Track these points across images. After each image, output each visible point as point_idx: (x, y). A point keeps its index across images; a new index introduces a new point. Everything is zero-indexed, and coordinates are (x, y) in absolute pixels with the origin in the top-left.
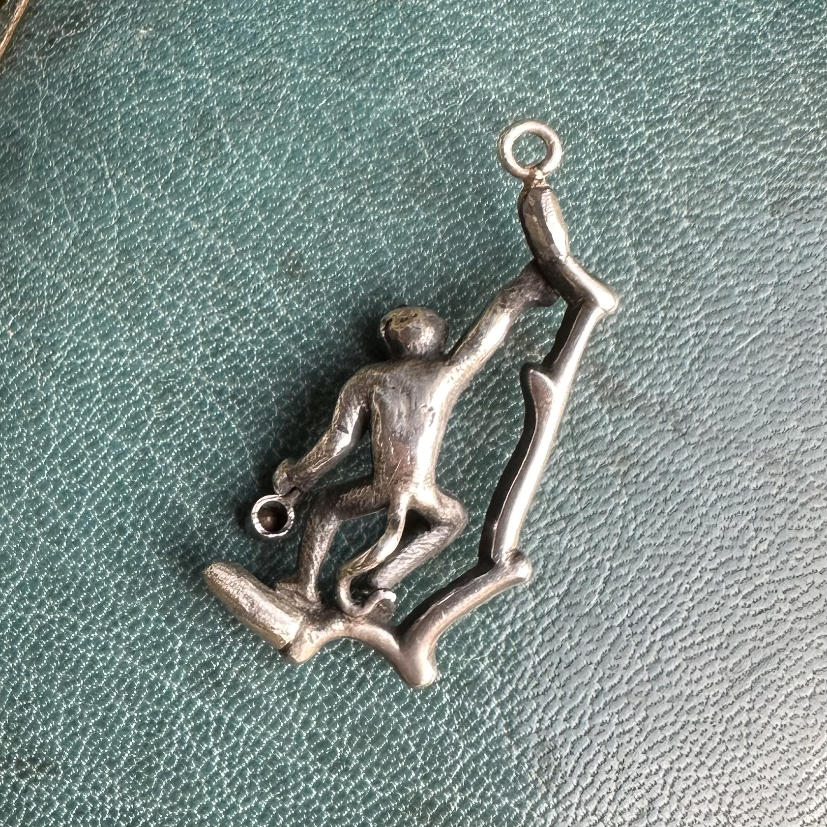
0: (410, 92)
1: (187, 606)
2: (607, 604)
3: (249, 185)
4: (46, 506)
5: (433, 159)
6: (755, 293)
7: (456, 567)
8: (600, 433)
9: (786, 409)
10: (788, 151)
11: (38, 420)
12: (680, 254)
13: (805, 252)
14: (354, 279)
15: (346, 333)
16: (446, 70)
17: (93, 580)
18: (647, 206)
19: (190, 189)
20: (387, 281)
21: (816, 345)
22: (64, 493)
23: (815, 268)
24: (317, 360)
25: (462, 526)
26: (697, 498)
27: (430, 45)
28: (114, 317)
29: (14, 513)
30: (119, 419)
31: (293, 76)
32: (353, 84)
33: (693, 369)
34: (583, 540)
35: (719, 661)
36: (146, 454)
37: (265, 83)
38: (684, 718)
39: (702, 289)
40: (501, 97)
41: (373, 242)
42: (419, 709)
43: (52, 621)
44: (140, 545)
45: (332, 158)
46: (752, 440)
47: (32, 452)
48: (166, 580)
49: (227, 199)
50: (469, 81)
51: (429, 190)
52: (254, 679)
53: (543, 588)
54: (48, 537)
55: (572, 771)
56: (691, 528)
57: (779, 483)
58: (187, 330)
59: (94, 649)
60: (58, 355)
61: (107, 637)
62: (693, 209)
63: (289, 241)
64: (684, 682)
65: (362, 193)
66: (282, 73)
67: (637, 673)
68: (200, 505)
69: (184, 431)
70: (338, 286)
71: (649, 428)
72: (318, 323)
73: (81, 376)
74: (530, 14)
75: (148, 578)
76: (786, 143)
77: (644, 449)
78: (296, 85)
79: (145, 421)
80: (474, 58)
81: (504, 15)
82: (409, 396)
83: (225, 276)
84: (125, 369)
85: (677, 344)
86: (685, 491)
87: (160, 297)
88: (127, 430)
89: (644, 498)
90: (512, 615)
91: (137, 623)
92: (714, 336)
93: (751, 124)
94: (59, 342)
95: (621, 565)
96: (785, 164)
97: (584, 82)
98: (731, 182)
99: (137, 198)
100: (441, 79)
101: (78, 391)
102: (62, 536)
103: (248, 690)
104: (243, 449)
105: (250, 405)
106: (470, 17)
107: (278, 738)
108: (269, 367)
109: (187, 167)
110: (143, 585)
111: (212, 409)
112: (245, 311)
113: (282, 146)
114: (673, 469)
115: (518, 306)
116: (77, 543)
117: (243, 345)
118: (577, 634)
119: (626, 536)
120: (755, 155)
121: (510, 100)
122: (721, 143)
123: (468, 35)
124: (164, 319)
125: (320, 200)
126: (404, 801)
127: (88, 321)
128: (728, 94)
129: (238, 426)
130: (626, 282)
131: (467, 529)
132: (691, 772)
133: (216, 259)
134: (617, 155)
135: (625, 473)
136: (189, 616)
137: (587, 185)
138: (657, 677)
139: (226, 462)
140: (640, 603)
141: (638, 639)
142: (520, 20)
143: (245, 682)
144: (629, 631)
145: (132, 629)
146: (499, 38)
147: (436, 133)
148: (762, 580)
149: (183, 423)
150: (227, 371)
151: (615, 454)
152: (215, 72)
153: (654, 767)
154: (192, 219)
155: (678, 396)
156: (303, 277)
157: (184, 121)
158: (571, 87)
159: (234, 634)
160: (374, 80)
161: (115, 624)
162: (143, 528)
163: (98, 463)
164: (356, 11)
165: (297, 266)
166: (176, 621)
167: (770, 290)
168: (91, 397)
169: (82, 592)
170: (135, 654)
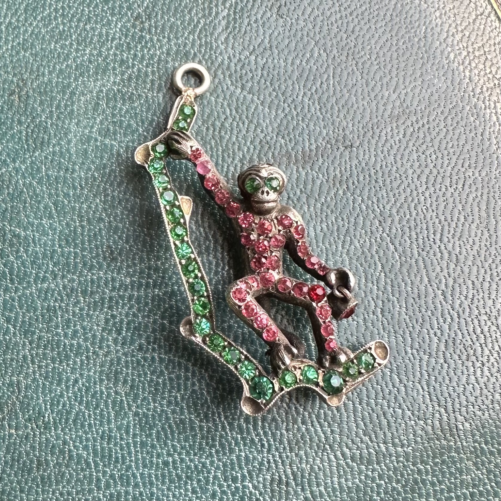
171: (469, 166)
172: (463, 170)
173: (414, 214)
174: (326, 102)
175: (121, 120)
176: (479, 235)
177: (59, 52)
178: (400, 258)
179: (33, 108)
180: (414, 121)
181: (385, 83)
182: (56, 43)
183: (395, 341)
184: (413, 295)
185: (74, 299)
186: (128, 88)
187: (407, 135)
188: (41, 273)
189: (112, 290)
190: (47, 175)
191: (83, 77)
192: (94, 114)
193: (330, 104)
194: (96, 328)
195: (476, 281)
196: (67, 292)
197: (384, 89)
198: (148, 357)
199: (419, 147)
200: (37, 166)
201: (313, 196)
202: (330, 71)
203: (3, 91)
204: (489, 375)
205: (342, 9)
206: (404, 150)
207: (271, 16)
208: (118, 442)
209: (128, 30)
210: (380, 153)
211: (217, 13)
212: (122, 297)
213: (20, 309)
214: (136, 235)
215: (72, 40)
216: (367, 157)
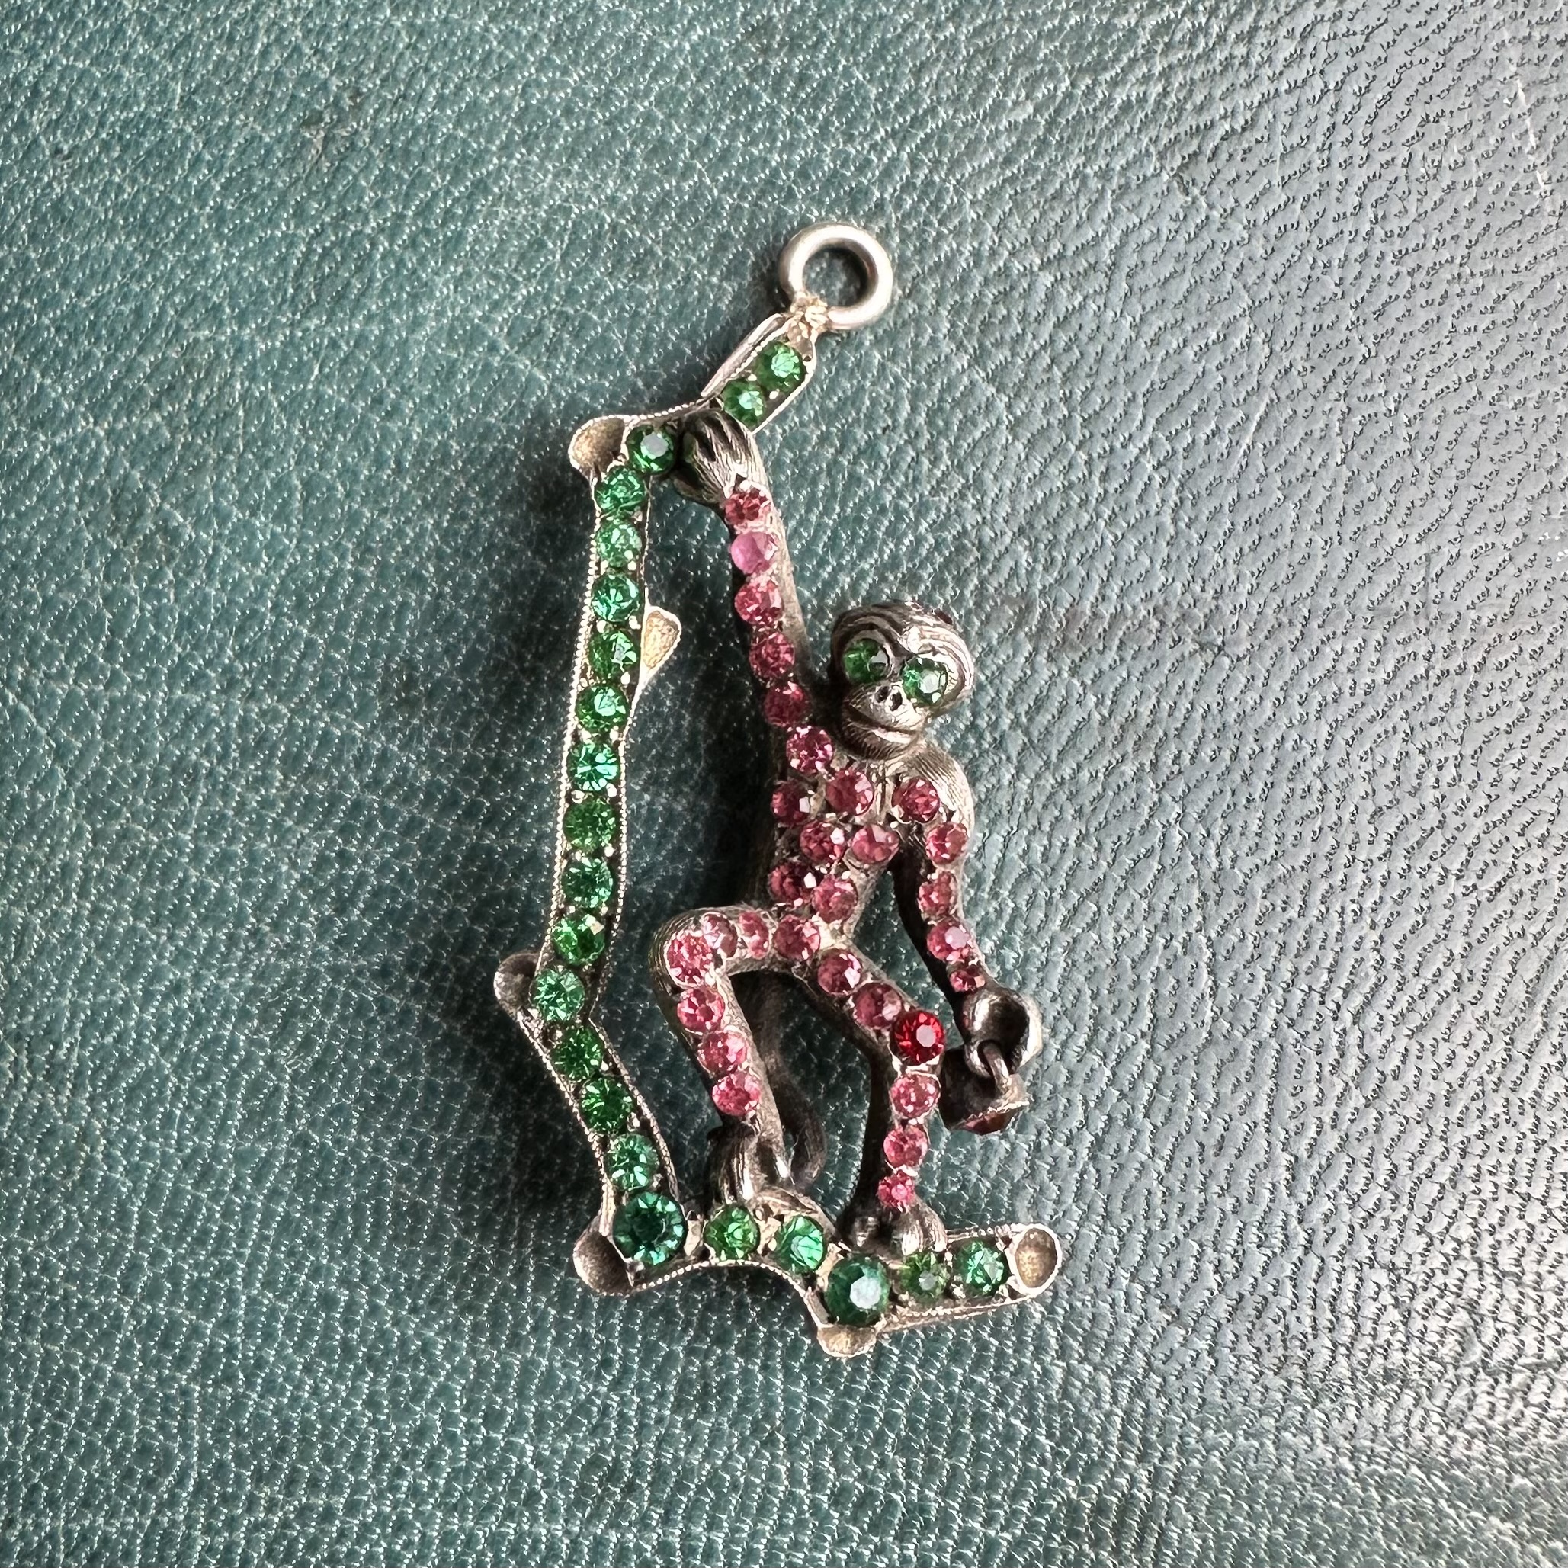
0: (458, 282)
1: (509, 1377)
2: (1234, 1006)
3: (257, 581)
4: (174, 1325)
5: (556, 379)
6: (1223, 340)
8: (1076, 715)
9: (1372, 516)
10: (1158, 69)
11: (86, 1179)
12: (1063, 338)
13: (1274, 230)
14: (520, 658)
15: (552, 759)
16: (503, 211)
17: (321, 1415)
18: (964, 281)
19: (155, 638)
21: (1369, 382)
22: (195, 1286)
23: (1302, 248)
24: (525, 830)
26: (1297, 747)
27: (455, 181)
28: (132, 930)
29: (123, 1365)
30: (229, 1107)
32: (353, 315)
33: (1182, 525)
34: (1138, 916)
35: (1470, 1008)
36: (307, 1145)
37: (197, 389)
38: (1457, 1137)
39: (1129, 379)
40: (621, 214)
41: (522, 576)
42: (1000, 1354)
43: (285, 1524)
44: (374, 1311)
45: (380, 463)
46: (1341, 599)
47: (103, 1241)
48: (451, 1350)
49: (229, 623)
50: (552, 211)
52: (690, 1447)
53: (1111, 1035)
54: (206, 1377)
55: (1314, 1328)
56: (1312, 804)
57: (1422, 652)
58: (271, 890)
59: (384, 1536)
60: (67, 1045)
61: (395, 1504)
62: (1046, 248)
63: (375, 646)
64: (1428, 1076)
65: (462, 499)
66: (218, 355)
67: (1341, 1100)
68: (445, 1190)
69: (353, 1070)
70: (499, 682)
71: (1156, 665)
72: (495, 766)
73: (125, 1062)
74: (601, 45)
75: (417, 1362)
76: (1149, 53)
77: (1165, 706)
78: (253, 366)
79: (277, 1088)
80: (541, 167)
81: (556, 68)
83: (292, 762)
84: (197, 1014)
85: (1134, 496)
86: (1270, 743)
87: (197, 856)
88: (251, 1119)
89: (1207, 791)
90: (1081, 1111)
91: (435, 1453)
92: (1189, 449)
93: (1074, 54)
94: (55, 1021)
95: (1225, 927)
96: (1165, 93)
97: (752, 117)
98: (1088, 170)
99: (71, 699)
100: (501, 232)
101: (132, 1091)
102: (228, 1365)
103: (688, 1473)
104: (472, 1052)
105: (446, 969)
106: (499, 98)
107: (781, 1528)
108: (449, 884)
109: (132, 601)
110: (414, 1379)
112: (357, 806)
113: (279, 485)
114: (1231, 717)
116: (260, 1363)
117: (383, 869)
118: (1207, 1083)
119: (1208, 874)
120: (1107, 103)
121: (640, 210)
122: (1037, 110)
123: (512, 133)
124: (221, 891)
125: (393, 548)
126: (1052, 1527)
127: (89, 961)
128: (1009, 19)
129: (444, 1015)
130: (993, 430)
132: (1514, 1223)
133: (261, 740)
135: (1154, 765)
136: (522, 1395)
138: (1379, 1089)
139: (453, 1092)
140: (1287, 977)
141: (1314, 1040)
142: (588, 62)
143: (676, 1459)
144: (1293, 1035)
145: (431, 1466)
146: (568, 112)
147: (540, 331)
148: (1475, 833)
149: (345, 1059)
150: (378, 928)
151: (1120, 739)
152: (98, 410)
153: (1449, 1247)
154: (186, 690)
155: (1178, 585)
157: (87, 523)
158: (734, 138)
159: (617, 1385)
160: (385, 290)
161: (398, 1472)
162: (365, 1278)
163: (230, 1203)
164: (294, 184)
166: (502, 1414)
167: (1245, 324)
168: (161, 1093)
169: (313, 1445)
170: (459, 1508)
171: (1543, 839)
172: (1520, 843)
173: (1313, 914)
174: (1204, 493)
175: (586, 318)
176: (1478, 1044)
177: (491, 51)
178: (1214, 1020)
179: (354, 186)
180: (1439, 649)
181: (1404, 503)
182: (493, 18)
183: (1094, 1237)
184: (1203, 1137)
185: (257, 768)
186: (644, 231)
187: (1398, 680)
188: (194, 660)
189: (368, 786)
190: (319, 397)
191: (530, 151)
192: (516, 270)
193: (1214, 503)
194: (284, 868)
195: (1404, 1170)
196: (245, 740)
197: (1393, 523)
198: (393, 1005)
199: (1418, 729)
200: (300, 358)
201: (1043, 749)
202: (1257, 406)
203: (289, 105)
204: (1318, 1433)
205: (1379, 232)
206: (1372, 720)
207: (1156, 175)
208: (223, 1193)
209: (715, 58)
210: (1294, 700)
211: (998, 106)
212: (389, 817)
213: (104, 736)
214: (498, 661)
215: (541, 28)
216: (1251, 697)
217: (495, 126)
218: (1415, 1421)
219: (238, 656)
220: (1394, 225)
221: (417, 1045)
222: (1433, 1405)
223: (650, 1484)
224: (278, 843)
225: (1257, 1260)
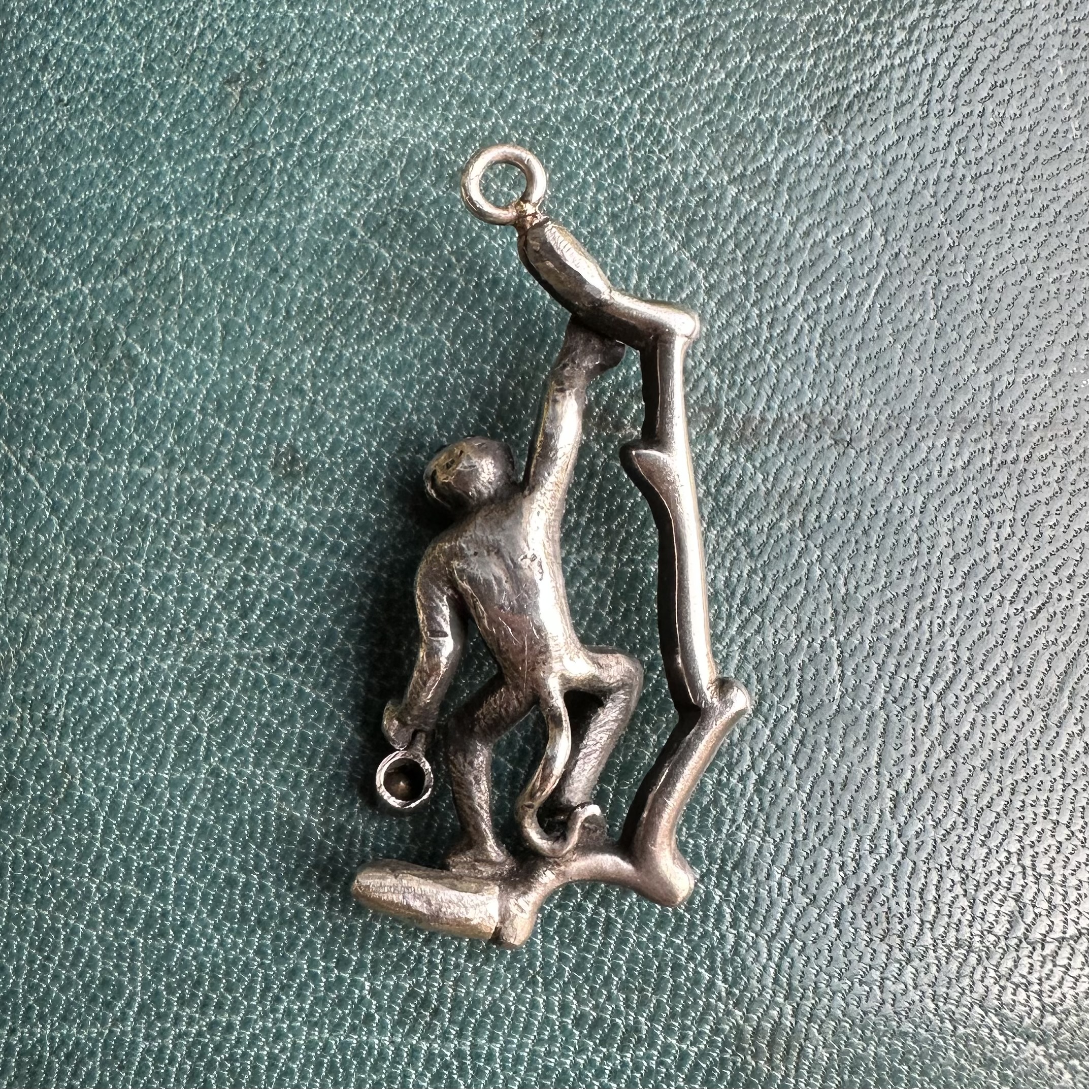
0: (331, 189)
1: (354, 935)
2: (855, 688)
3: (190, 392)
4: (126, 898)
5: (395, 256)
6: (853, 234)
7: (654, 731)
8: (749, 488)
9: (954, 354)
10: (811, 49)
11: (68, 797)
12: (744, 230)
13: (889, 159)
14: (369, 445)
15: (390, 514)
16: (361, 141)
17: (225, 960)
18: (677, 191)
19: (121, 431)
20: (410, 426)
21: (953, 263)
22: (141, 870)
23: (908, 171)
24: (370, 562)
25: (638, 680)
26: (901, 512)
27: (328, 121)
28: (102, 628)
29: (91, 925)
30: (166, 749)
31: (181, 235)
32: (258, 212)
33: (823, 358)
34: (790, 626)
35: (1018, 692)
36: (218, 776)
37: (152, 261)
38: (1009, 781)
39: (788, 260)
40: (442, 144)
41: (371, 389)
42: (692, 924)
43: (200, 1034)
44: (262, 889)
45: (275, 311)
46: (932, 411)
47: (79, 840)
48: (315, 916)
49: (171, 420)
50: (395, 142)
51: (408, 296)
52: (477, 985)
53: (771, 707)
54: (147, 933)
55: (908, 909)
56: (911, 550)
57: (988, 448)
58: (197, 602)
59: (267, 1043)
60: (56, 706)
61: (275, 1021)
62: (733, 170)
63: (270, 436)
64: (988, 739)
65: (330, 337)
66: (166, 239)
67: (929, 753)
68: (312, 807)
69: (251, 725)
70: (354, 461)
71: (804, 454)
72: (351, 518)
73: (95, 718)
74: (430, 29)
75: (291, 924)
76: (805, 40)
77: (810, 482)
78: (190, 246)
79: (199, 736)
80: (388, 112)
81: (399, 45)
82: (499, 553)
83: (212, 514)
84: (145, 685)
85: (791, 339)
86: (882, 509)
87: (147, 578)
88: (181, 757)
89: (839, 541)
90: (749, 757)
91: (303, 986)
92: (829, 307)
93: (753, 38)
94: (49, 690)
95: (850, 634)
96: (816, 65)
97: (533, 78)
98: (762, 117)
99: (63, 471)
100: (359, 154)
101: (100, 737)
102: (163, 925)
103: (476, 1002)
104: (332, 713)
105: (315, 657)
106: (360, 65)
107: (539, 1041)
108: (317, 599)
109: (105, 404)
110: (290, 936)
111: (272, 682)
112: (256, 545)
113: (204, 327)
114: (856, 490)
115: (580, 382)
117: (273, 588)
118: (837, 741)
119: (838, 597)
120: (775, 72)
121: (455, 141)
122: (728, 76)
123: (368, 88)
124: (163, 602)
125: (284, 369)
126: (726, 1043)
127: (72, 649)
128: (709, 14)
129: (314, 687)
130: (695, 293)
131: (647, 679)
132: (1048, 841)
133: (192, 499)
134: (612, 147)
135: (803, 523)
136: (362, 947)
137: (594, 198)
138: (955, 746)
139: (319, 740)
140: (892, 669)
141: (910, 712)
142: (421, 41)
143: (468, 993)
144: (895, 708)
145: (300, 996)
146: (407, 75)
147: (385, 223)
148: (1024, 572)
149: (245, 717)
150: (269, 627)
151: (779, 505)
152: (84, 276)
153: (1002, 856)
154: (141, 466)
155: (820, 400)
156: (307, 470)
157: (76, 352)
158: (520, 93)
159: (427, 942)
160: (280, 195)
161: (277, 1000)
162: (257, 867)
163: (165, 814)
164: (219, 123)
165: (294, 462)
166: (350, 960)
167: (869, 223)
168: (119, 739)
169: (220, 980)
170: (319, 1024)
171: (1070, 577)
172: (1055, 579)
173: (911, 626)
174: (839, 337)
175: (417, 215)
176: (1024, 717)
177: (355, 33)
178: (842, 697)
179: (260, 124)
180: (999, 445)
181: (977, 346)
182: (357, 11)
183: (757, 845)
184: (833, 777)
185: (188, 519)
186: (457, 156)
187: (971, 467)
188: (147, 445)
189: (264, 531)
190: (233, 265)
191: (381, 101)
192: (370, 182)
193: (846, 343)
194: (206, 587)
195: (972, 802)
196: (181, 500)
197: (970, 358)
198: (278, 680)
199: (985, 500)
200: (222, 240)
201: (727, 511)
202: (876, 280)
203: (218, 69)
204: (910, 982)
205: (961, 160)
206: (953, 493)
207: (809, 121)
208: (161, 807)
209: (508, 39)
210: (899, 479)
211: (701, 73)
212: (278, 552)
213: (85, 497)
214: (353, 447)
215: (390, 18)
216: (870, 477)
217: (357, 83)
218: (977, 976)
219: (177, 443)
220: (972, 156)
221: (294, 708)
222: (990, 964)
223: (450, 1010)
224: (202, 570)
225: (869, 863)
